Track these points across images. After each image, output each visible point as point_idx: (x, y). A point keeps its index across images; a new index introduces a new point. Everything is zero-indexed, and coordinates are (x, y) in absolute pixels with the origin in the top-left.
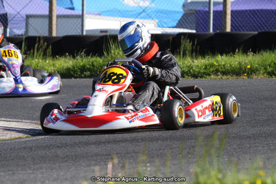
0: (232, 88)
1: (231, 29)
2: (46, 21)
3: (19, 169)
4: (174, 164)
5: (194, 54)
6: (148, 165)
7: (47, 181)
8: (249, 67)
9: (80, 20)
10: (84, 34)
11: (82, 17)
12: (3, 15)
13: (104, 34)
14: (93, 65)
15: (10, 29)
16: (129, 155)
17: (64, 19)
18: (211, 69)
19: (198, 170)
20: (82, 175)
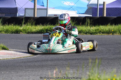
0: (106, 39)
1: (106, 15)
2: (33, 11)
3: (20, 71)
4: (81, 70)
5: (91, 25)
6: (71, 70)
7: (30, 76)
8: (113, 30)
9: (46, 10)
10: (48, 16)
11: (47, 9)
12: (16, 8)
13: (56, 16)
14: (51, 29)
15: (18, 13)
16: (64, 66)
17: (40, 10)
18: (98, 31)
19: (90, 74)
20: (45, 74)
